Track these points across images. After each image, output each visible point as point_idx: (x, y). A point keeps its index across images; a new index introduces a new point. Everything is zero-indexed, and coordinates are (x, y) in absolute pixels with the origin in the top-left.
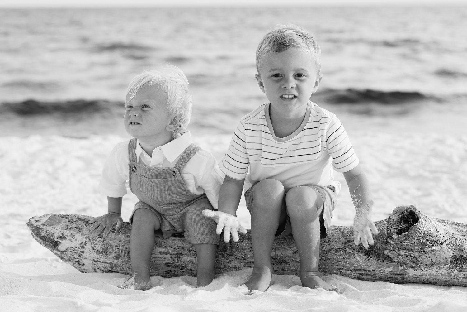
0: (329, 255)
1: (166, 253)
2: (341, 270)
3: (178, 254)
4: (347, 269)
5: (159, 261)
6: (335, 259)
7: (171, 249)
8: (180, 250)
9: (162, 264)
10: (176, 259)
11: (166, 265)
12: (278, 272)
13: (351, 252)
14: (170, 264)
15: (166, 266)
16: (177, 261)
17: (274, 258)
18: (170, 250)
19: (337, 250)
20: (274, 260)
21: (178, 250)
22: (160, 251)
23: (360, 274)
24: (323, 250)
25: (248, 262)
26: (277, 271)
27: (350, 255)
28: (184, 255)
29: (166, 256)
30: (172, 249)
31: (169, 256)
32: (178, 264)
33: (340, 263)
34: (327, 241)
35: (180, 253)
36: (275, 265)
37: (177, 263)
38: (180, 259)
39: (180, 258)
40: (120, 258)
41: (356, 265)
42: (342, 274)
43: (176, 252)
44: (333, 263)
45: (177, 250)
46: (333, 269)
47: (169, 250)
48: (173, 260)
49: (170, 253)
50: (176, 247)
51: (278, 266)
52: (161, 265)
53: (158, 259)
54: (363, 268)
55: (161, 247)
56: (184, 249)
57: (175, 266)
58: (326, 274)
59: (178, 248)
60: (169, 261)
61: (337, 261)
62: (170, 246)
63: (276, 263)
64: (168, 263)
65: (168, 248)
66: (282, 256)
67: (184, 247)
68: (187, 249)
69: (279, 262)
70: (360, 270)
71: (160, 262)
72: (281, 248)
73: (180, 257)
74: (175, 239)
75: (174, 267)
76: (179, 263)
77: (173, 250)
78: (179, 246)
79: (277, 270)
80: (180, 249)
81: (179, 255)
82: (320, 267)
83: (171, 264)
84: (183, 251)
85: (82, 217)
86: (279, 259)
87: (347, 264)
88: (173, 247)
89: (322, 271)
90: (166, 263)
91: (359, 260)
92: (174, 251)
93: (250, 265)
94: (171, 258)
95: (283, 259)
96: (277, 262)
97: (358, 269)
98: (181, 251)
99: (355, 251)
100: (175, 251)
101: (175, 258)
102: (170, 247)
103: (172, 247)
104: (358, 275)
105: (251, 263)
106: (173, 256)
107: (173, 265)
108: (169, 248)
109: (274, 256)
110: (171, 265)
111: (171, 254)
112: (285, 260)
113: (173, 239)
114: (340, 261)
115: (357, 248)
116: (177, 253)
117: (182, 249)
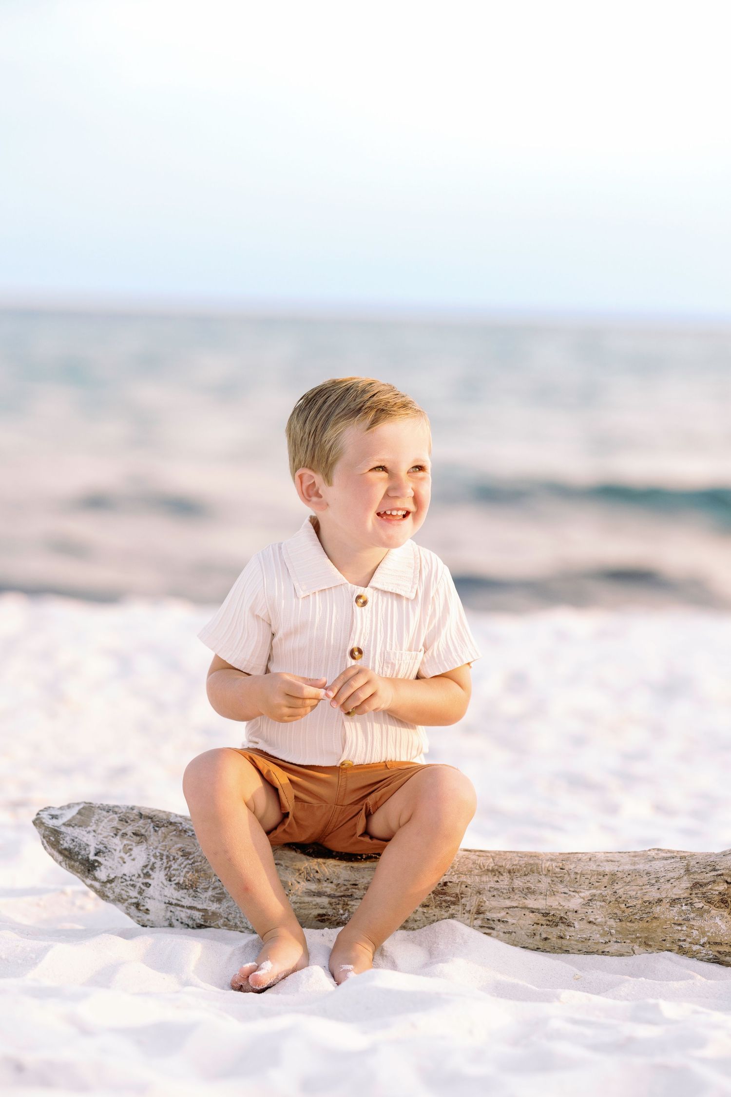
0: (657, 910)
1: (319, 894)
2: (681, 943)
3: (344, 896)
4: (693, 941)
5: (305, 909)
6: (670, 920)
7: (330, 885)
8: (348, 889)
9: (311, 916)
10: (340, 907)
11: (320, 918)
12: (550, 941)
13: (703, 907)
14: (326, 917)
15: (319, 920)
16: (341, 912)
17: (544, 912)
18: (328, 888)
19: (674, 902)
20: (543, 916)
21: (345, 888)
22: (306, 889)
23: (719, 952)
24: (645, 899)
25: (488, 919)
26: (549, 939)
27: (701, 912)
28: (356, 899)
29: (318, 900)
30: (333, 886)
31: (324, 901)
32: (344, 917)
33: (679, 928)
34: (653, 881)
35: (350, 894)
36: (545, 926)
37: (342, 915)
38: (348, 907)
39: (347, 905)
40: (224, 900)
41: (712, 933)
42: (682, 951)
43: (341, 892)
44: (664, 927)
45: (342, 889)
46: (664, 940)
47: (326, 887)
48: (334, 909)
49: (329, 893)
50: (341, 881)
51: (549, 929)
52: (307, 918)
53: (302, 905)
54: (726, 940)
55: (309, 880)
56: (356, 887)
57: (338, 921)
58: (650, 950)
59: (345, 885)
60: (326, 910)
61: (673, 925)
62: (328, 879)
63: (548, 923)
64: (324, 915)
65: (324, 882)
66: (560, 908)
67: (357, 882)
68: (363, 887)
69: (554, 922)
70: (720, 944)
71: (306, 912)
72: (558, 892)
73: (349, 903)
74: (339, 866)
75: (335, 923)
76: (346, 915)
77: (335, 887)
78: (347, 880)
79: (549, 937)
80: (349, 886)
81: (346, 899)
82: (638, 934)
83: (329, 917)
84: (354, 890)
85: (148, 811)
86: (553, 915)
87: (693, 931)
88: (335, 882)
89: (640, 942)
90: (319, 915)
91: (720, 924)
92: (336, 890)
93: (494, 926)
94: (331, 904)
95: (562, 915)
96: (549, 921)
97: (716, 943)
98: (350, 890)
99: (711, 906)
100: (339, 890)
101: (338, 904)
102: (328, 881)
103: (332, 882)
104: (716, 953)
105: (494, 920)
106: (334, 900)
107: (334, 919)
108: (325, 884)
109: (543, 909)
110: (328, 919)
111: (329, 896)
112: (566, 917)
113: (335, 866)
114: (680, 925)
115: (717, 898)
116: (342, 894)
117: (354, 887)
